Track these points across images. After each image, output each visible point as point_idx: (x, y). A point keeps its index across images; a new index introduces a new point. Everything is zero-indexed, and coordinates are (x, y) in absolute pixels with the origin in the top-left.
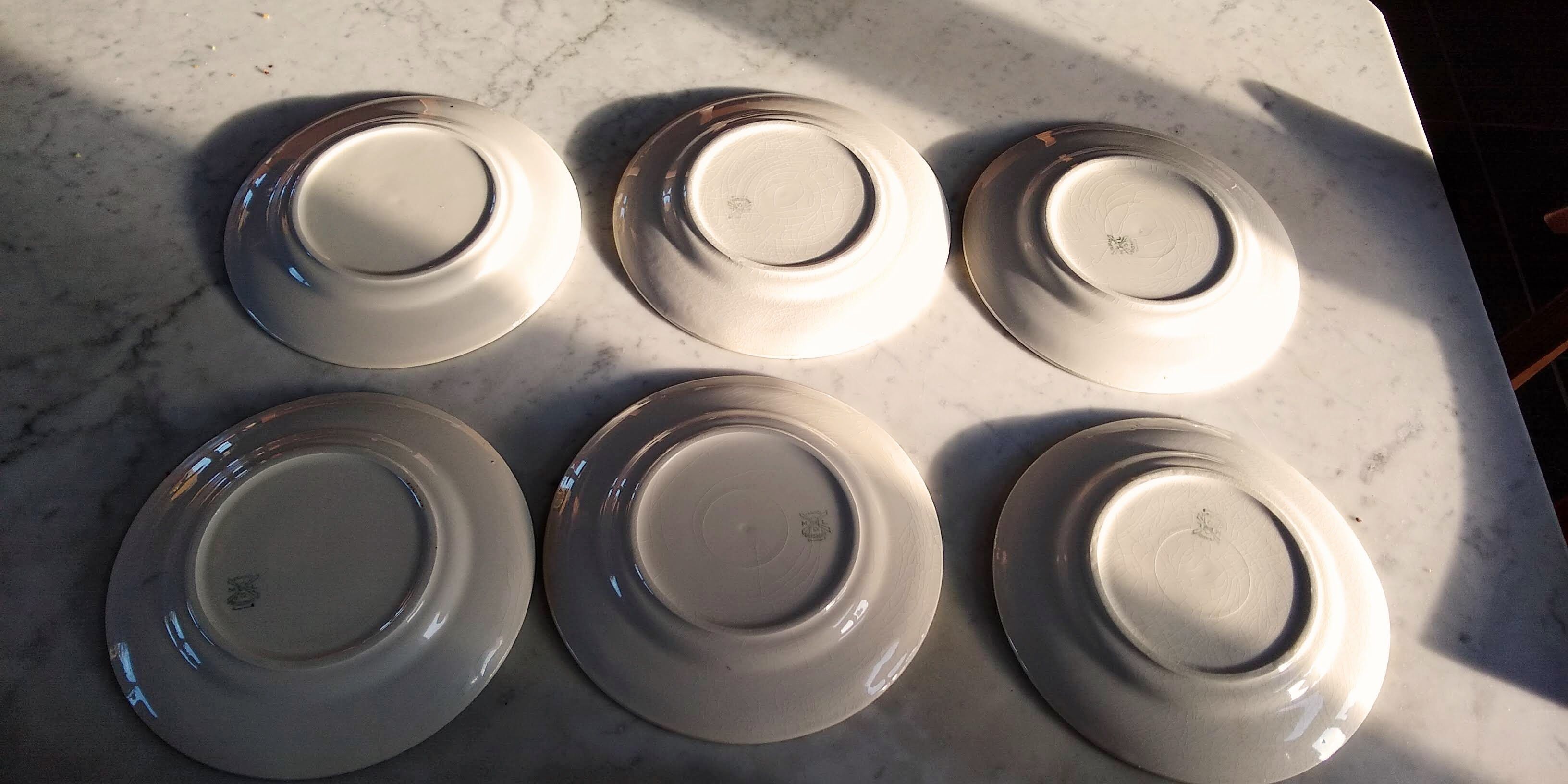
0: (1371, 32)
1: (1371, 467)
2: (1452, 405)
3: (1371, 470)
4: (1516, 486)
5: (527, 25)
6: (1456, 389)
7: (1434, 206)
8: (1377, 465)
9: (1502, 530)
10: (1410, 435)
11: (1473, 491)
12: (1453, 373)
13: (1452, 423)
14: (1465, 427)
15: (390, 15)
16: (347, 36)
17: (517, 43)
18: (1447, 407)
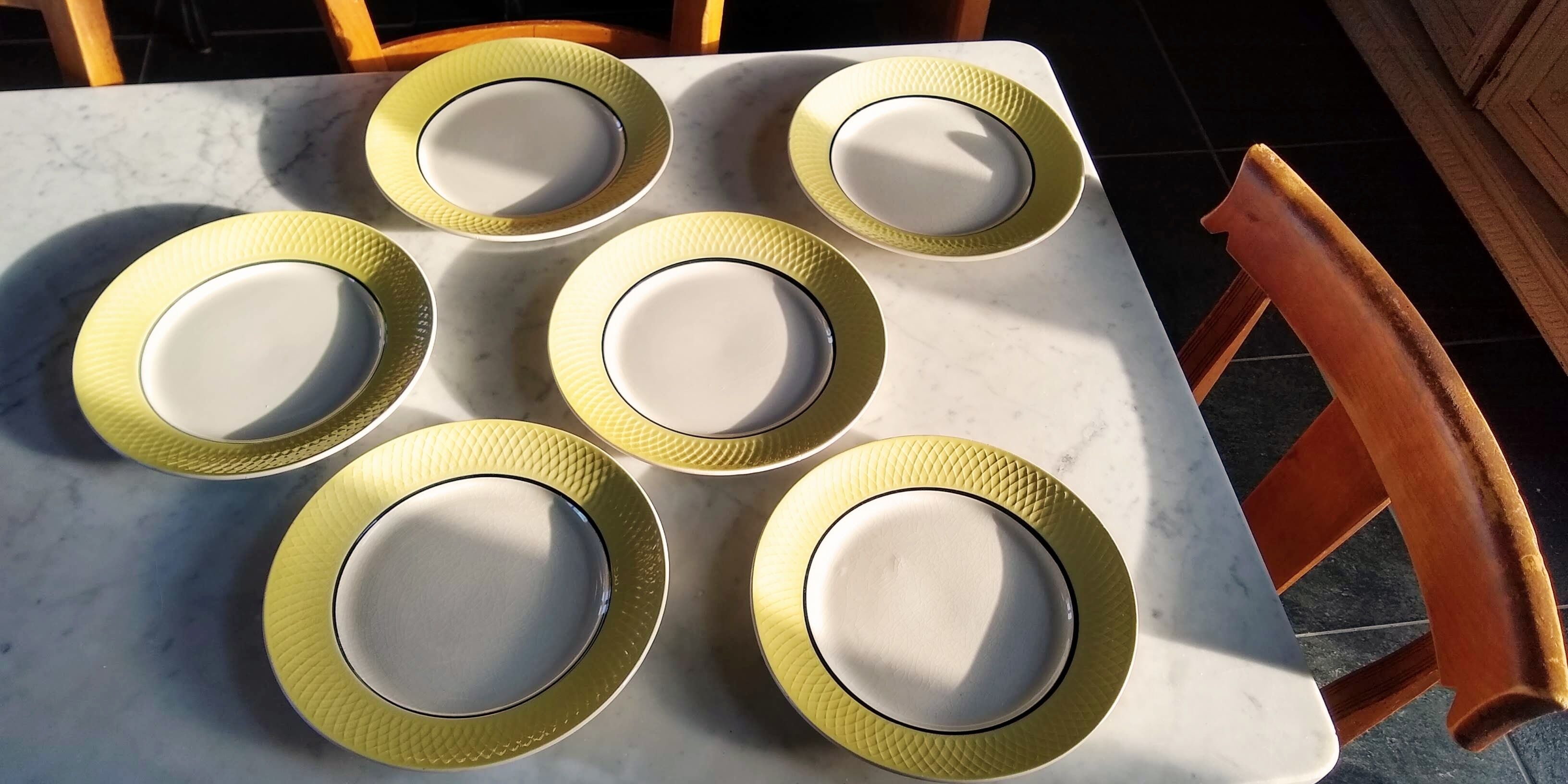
0: (1036, 74)
1: (1061, 469)
2: (1131, 401)
3: (1061, 471)
4: (1194, 467)
5: (227, 163)
6: (1134, 386)
7: (1103, 223)
8: (1065, 466)
9: (1184, 509)
10: (1095, 434)
11: (1156, 477)
12: (1130, 372)
13: (1133, 418)
14: (1144, 420)
15: (85, 169)
16: (41, 194)
17: (217, 181)
18: (1126, 403)
